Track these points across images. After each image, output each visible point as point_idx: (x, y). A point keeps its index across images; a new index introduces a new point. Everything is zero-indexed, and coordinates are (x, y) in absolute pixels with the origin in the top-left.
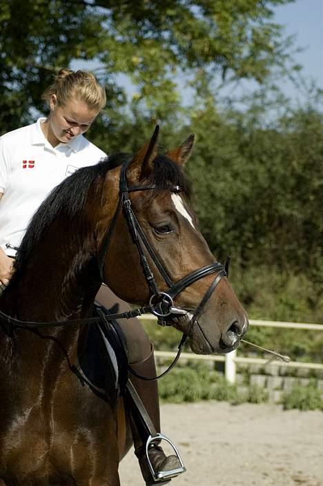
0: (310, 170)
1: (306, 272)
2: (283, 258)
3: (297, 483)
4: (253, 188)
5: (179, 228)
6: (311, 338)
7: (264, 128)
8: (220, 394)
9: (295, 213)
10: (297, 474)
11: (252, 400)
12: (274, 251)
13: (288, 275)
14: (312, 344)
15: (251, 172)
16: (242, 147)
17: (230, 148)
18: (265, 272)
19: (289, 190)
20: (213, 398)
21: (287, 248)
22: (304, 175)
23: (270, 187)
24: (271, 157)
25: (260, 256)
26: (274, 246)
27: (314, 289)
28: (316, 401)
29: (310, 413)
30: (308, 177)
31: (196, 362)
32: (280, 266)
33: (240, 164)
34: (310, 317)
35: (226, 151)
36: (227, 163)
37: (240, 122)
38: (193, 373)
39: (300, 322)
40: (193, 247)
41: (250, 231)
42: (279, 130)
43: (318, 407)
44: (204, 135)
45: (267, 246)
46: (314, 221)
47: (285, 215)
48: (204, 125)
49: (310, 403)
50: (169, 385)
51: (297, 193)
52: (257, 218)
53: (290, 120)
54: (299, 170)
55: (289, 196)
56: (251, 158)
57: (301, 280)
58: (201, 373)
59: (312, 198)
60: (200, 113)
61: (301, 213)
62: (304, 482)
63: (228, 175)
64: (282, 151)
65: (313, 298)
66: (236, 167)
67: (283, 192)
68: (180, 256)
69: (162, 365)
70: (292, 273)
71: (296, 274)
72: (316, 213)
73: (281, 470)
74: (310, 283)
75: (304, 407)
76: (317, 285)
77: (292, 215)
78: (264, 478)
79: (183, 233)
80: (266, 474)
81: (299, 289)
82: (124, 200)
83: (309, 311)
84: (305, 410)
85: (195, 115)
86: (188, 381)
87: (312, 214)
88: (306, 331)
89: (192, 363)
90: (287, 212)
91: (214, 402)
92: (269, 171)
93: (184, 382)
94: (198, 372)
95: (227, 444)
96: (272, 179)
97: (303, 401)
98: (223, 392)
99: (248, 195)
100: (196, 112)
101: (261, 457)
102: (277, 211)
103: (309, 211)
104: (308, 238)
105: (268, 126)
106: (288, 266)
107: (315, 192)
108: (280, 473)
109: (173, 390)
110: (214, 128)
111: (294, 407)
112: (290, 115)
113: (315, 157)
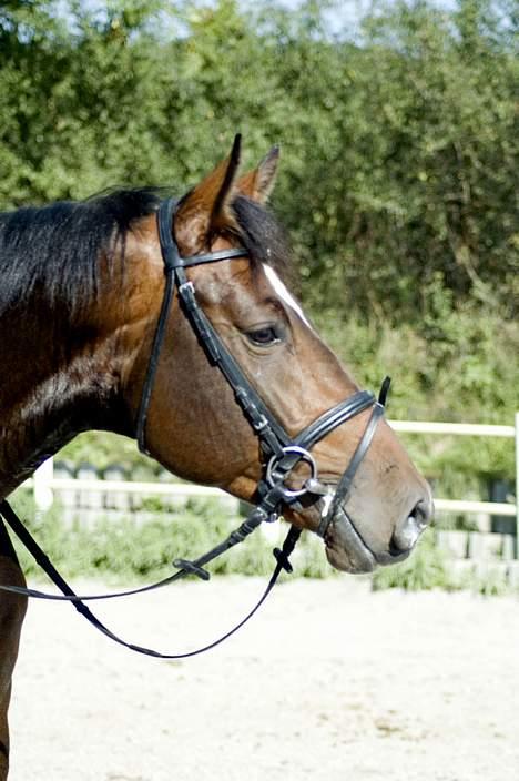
0: (418, 119)
1: (412, 321)
2: (371, 294)
3: (383, 733)
4: (308, 159)
5: (292, 332)
6: (425, 449)
7: (330, 41)
8: (249, 562)
9: (392, 206)
10: (386, 715)
11: (312, 573)
12: (351, 282)
13: (379, 329)
14: (427, 461)
15: (304, 128)
16: (288, 80)
17: (263, 82)
18: (335, 323)
19: (378, 162)
20: (236, 571)
21: (375, 275)
22: (406, 130)
23: (341, 156)
24: (343, 98)
25: (324, 291)
26: (351, 273)
27: (431, 354)
28: (434, 571)
29: (422, 594)
30: (415, 134)
31: (202, 502)
32: (365, 311)
33: (282, 111)
34: (424, 408)
35: (255, 88)
36: (258, 112)
37: (282, 30)
38: (197, 522)
39: (404, 419)
40: (320, 364)
41: (304, 244)
42: (360, 44)
43: (439, 584)
44: (214, 57)
45: (337, 273)
46: (427, 220)
47: (371, 209)
48: (213, 38)
49: (424, 576)
50: (149, 548)
51: (396, 167)
52: (318, 218)
53: (380, 23)
54: (397, 121)
55: (378, 174)
56: (303, 100)
57: (404, 337)
58: (214, 522)
59: (423, 176)
60: (205, 13)
61: (402, 205)
62: (396, 730)
63: (258, 134)
64: (365, 86)
65: (428, 371)
66: (274, 119)
67: (367, 166)
68: (299, 384)
69: (138, 509)
70: (386, 325)
71: (395, 326)
72: (431, 207)
73: (356, 707)
74: (421, 343)
75: (411, 583)
76: (434, 345)
77: (385, 210)
78: (319, 725)
79: (299, 341)
80: (324, 717)
81: (400, 355)
82: (178, 284)
83: (420, 397)
84: (414, 589)
85: (195, 18)
86: (186, 537)
87: (424, 207)
88: (415, 436)
89: (195, 504)
90: (377, 203)
91: (238, 578)
92: (339, 125)
93: (180, 542)
94: (206, 521)
95: (256, 660)
96: (346, 139)
97: (410, 572)
98: (255, 559)
99: (300, 173)
100: (199, 13)
101: (321, 684)
102: (355, 204)
103: (418, 201)
104: (417, 255)
105: (335, 36)
106: (378, 309)
107: (429, 165)
108: (352, 714)
109: (158, 557)
110: (232, 41)
111: (393, 585)
112: (378, 13)
113: (427, 95)
